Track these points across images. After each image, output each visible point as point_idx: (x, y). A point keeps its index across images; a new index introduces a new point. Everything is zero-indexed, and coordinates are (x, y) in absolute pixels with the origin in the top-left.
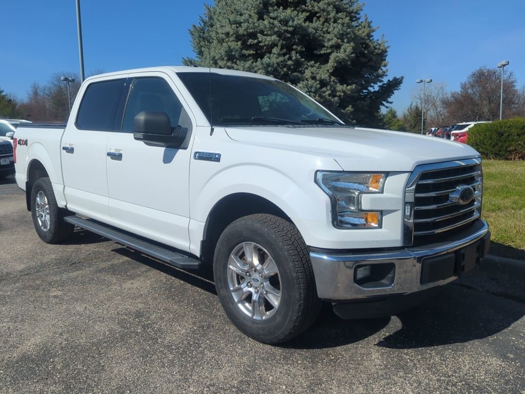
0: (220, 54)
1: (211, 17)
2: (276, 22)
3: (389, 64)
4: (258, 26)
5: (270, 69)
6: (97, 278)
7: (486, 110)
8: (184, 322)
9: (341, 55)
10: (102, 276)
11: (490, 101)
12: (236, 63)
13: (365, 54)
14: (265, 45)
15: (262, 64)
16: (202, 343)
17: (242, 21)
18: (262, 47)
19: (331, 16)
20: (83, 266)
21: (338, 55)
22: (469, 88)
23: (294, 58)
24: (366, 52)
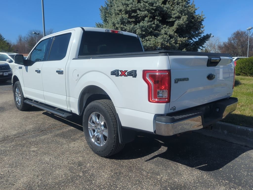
0: (117, 21)
1: (111, 2)
2: (147, 4)
3: (204, 27)
4: (138, 6)
5: (143, 29)
6: (55, 140)
7: (240, 51)
8: (106, 170)
9: (181, 22)
10: (58, 139)
11: (242, 47)
12: (125, 25)
13: (192, 21)
14: (140, 17)
15: (139, 26)
16: (118, 185)
17: (129, 3)
18: (139, 17)
19: (176, 1)
20: (47, 133)
21: (179, 22)
22: (232, 40)
23: (156, 23)
24: (193, 20)
